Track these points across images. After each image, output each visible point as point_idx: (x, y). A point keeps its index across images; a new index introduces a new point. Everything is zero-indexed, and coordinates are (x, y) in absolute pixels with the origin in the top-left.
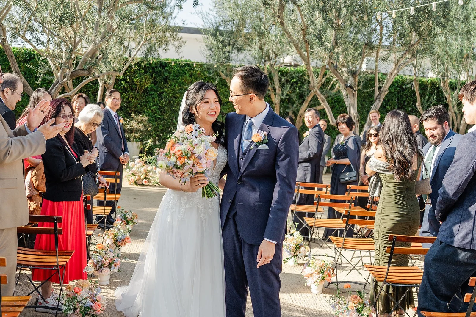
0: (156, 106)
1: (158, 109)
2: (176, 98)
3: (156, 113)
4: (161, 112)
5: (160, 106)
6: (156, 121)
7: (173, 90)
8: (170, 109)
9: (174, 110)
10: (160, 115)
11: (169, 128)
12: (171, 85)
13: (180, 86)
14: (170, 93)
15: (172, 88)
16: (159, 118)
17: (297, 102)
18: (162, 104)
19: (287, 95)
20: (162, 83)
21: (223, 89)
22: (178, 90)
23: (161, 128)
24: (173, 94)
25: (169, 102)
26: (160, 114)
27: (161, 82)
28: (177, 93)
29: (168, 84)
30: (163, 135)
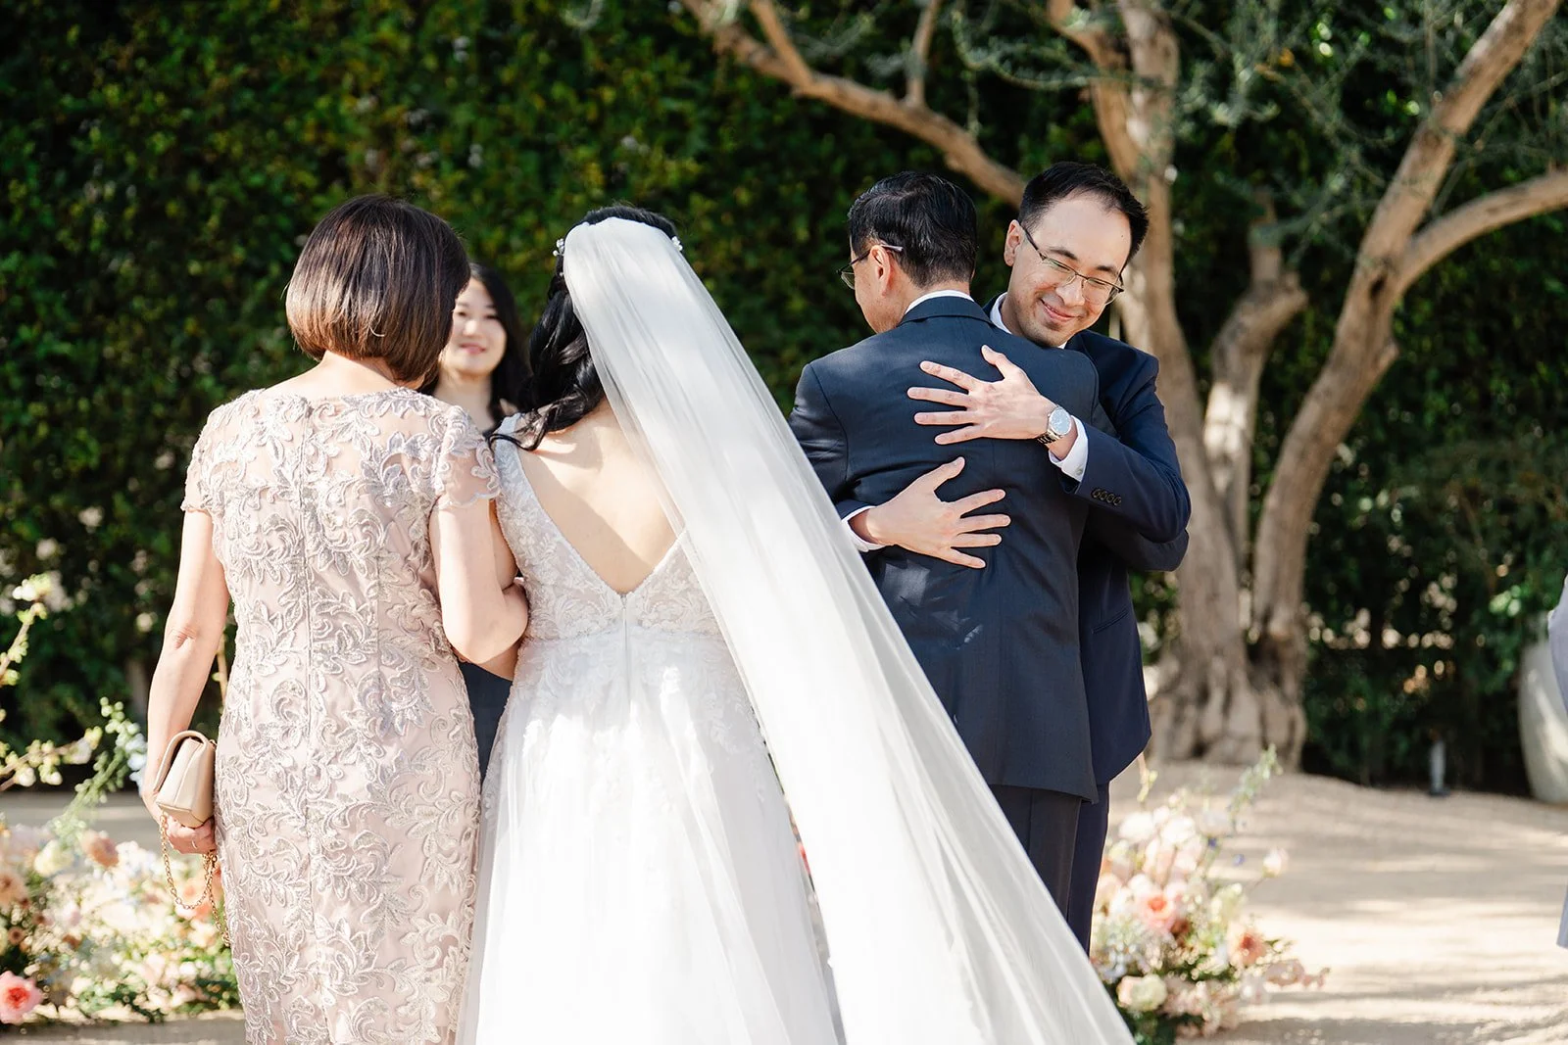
0: (26, 250)
1: (47, 279)
2: (210, 174)
3: (29, 315)
4: (74, 306)
5: (59, 251)
6: (33, 393)
7: (178, 98)
8: (164, 272)
9: (195, 280)
10: (67, 337)
11: (153, 451)
12: (157, 49)
13: (244, 54)
14: (150, 124)
15: (170, 79)
16: (58, 362)
17: (1354, 154)
18: (83, 232)
19: (1263, 91)
20: (73, 33)
21: (639, 65)
22: (226, 95)
23: (85, 451)
24: (185, 133)
25: (152, 214)
26: (73, 326)
27: (63, 26)
28: (217, 125)
29: (125, 37)
30: (108, 518)
